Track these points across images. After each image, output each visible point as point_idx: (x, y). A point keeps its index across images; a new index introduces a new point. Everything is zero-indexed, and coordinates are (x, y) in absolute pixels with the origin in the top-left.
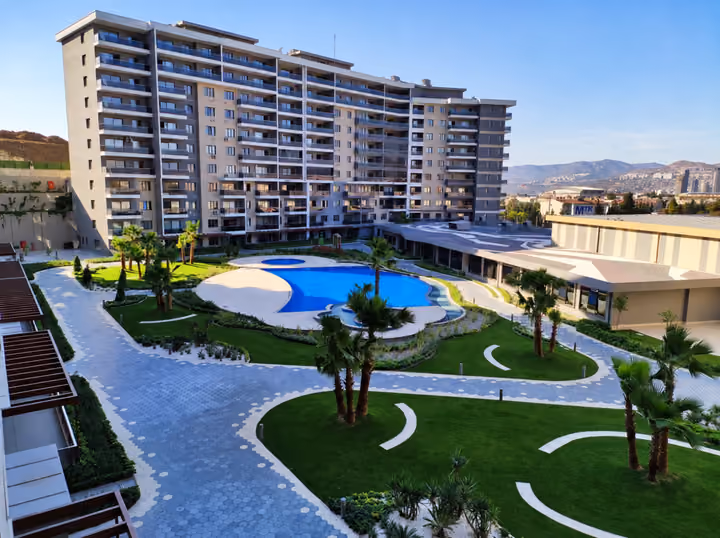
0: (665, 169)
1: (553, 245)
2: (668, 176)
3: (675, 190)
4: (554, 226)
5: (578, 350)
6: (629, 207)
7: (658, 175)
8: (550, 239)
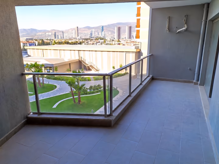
0: (49, 32)
1: (29, 56)
2: (50, 34)
3: (53, 38)
4: (28, 50)
5: (50, 83)
6: (43, 43)
7: (47, 34)
8: (28, 54)
